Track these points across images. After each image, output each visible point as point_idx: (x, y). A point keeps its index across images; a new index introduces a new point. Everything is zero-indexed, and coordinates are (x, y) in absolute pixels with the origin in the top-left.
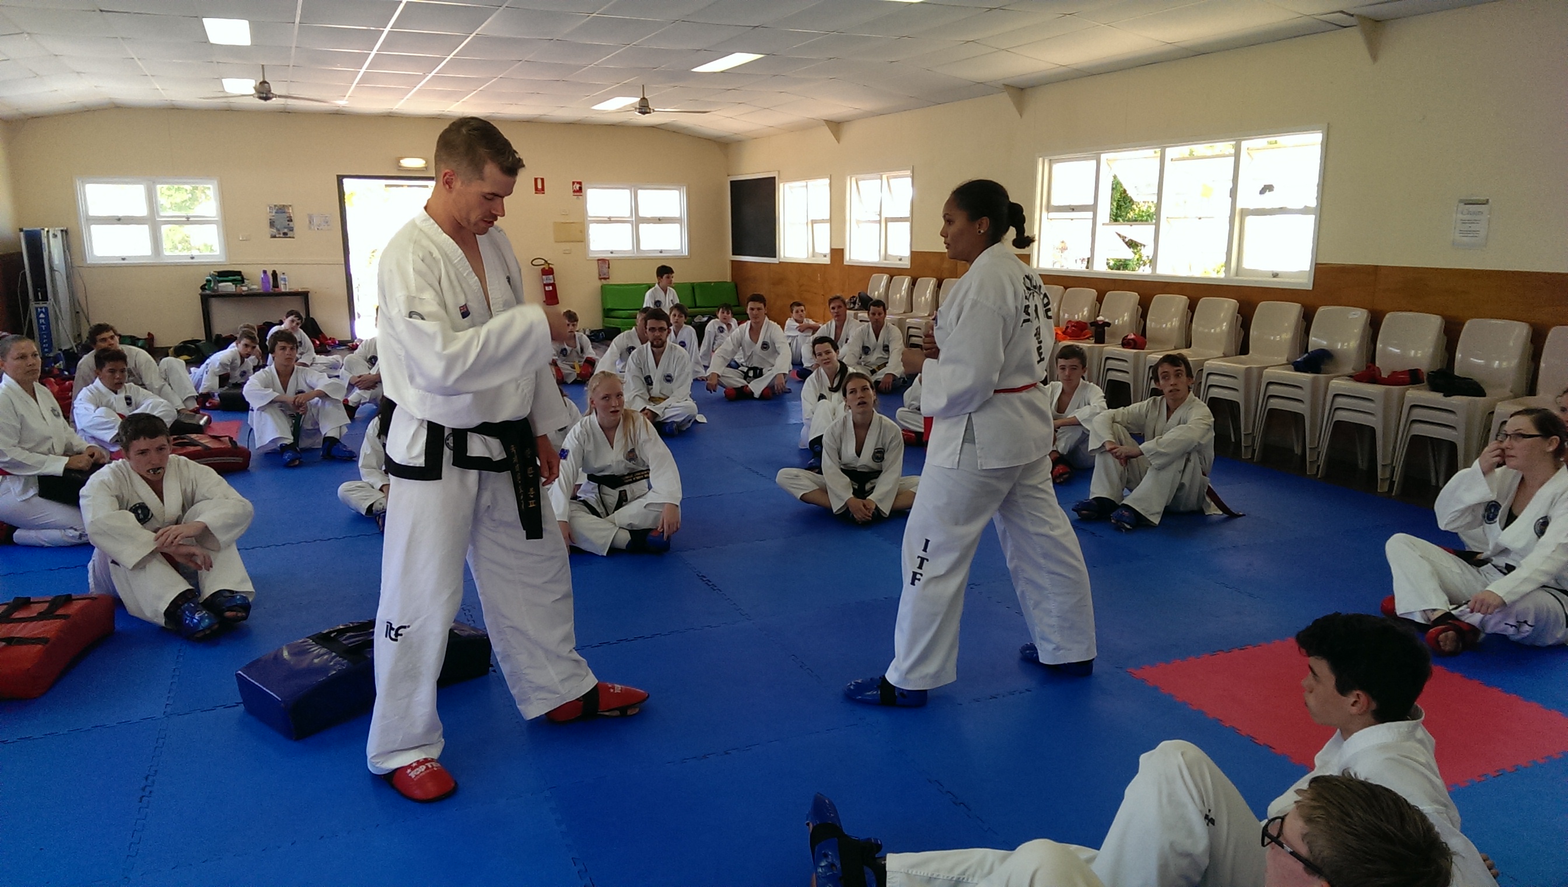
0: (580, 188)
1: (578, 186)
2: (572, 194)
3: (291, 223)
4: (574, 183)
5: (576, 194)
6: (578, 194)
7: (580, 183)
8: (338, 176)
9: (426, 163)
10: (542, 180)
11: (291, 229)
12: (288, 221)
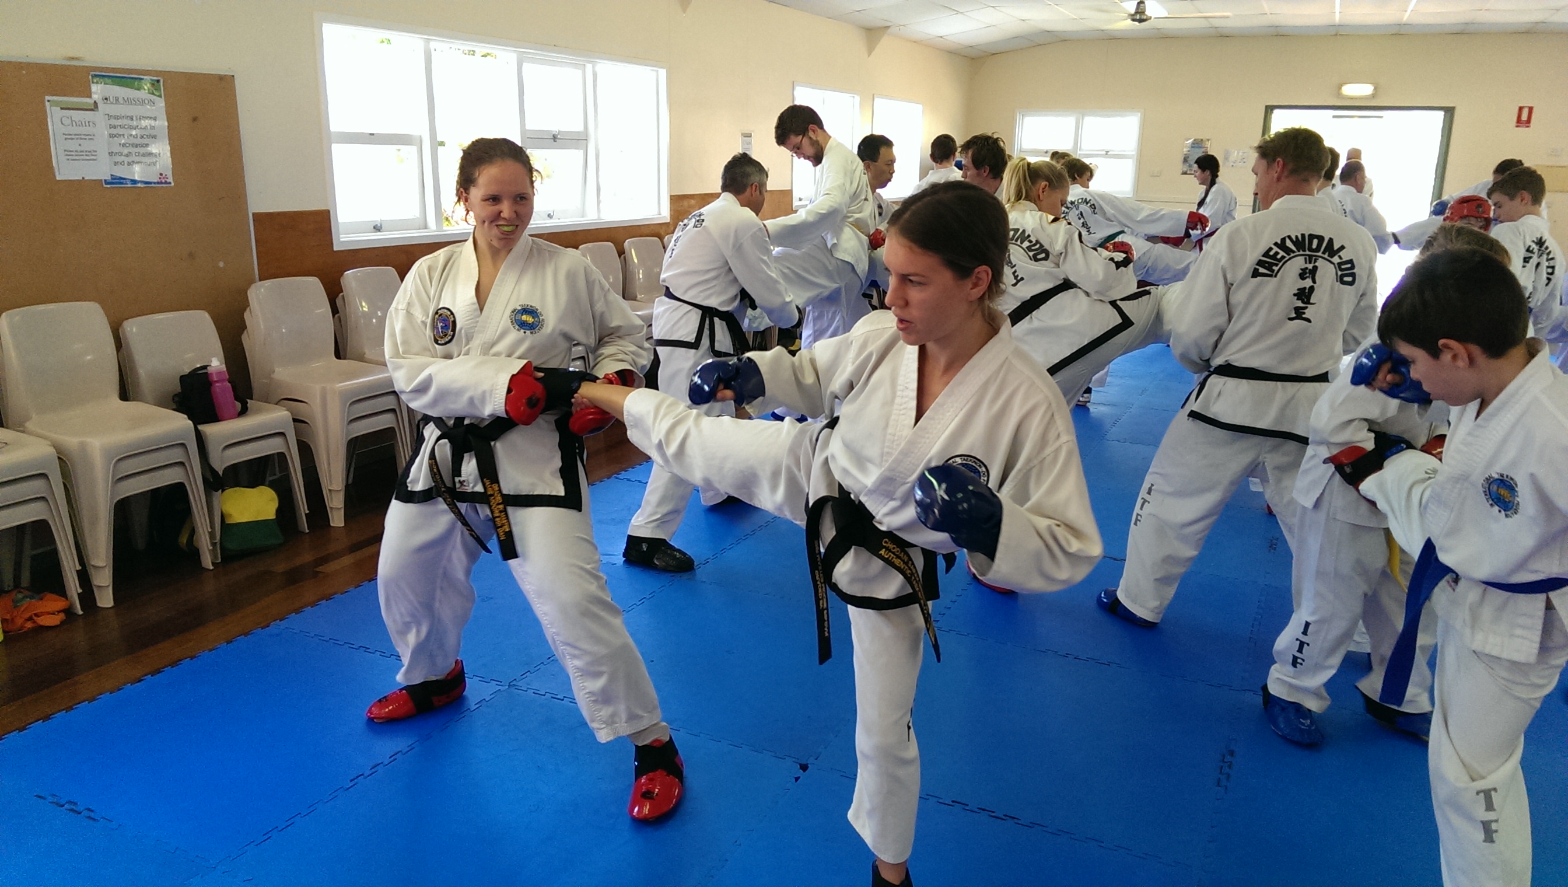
8: (1267, 107)
9: (1375, 89)
10: (1531, 109)
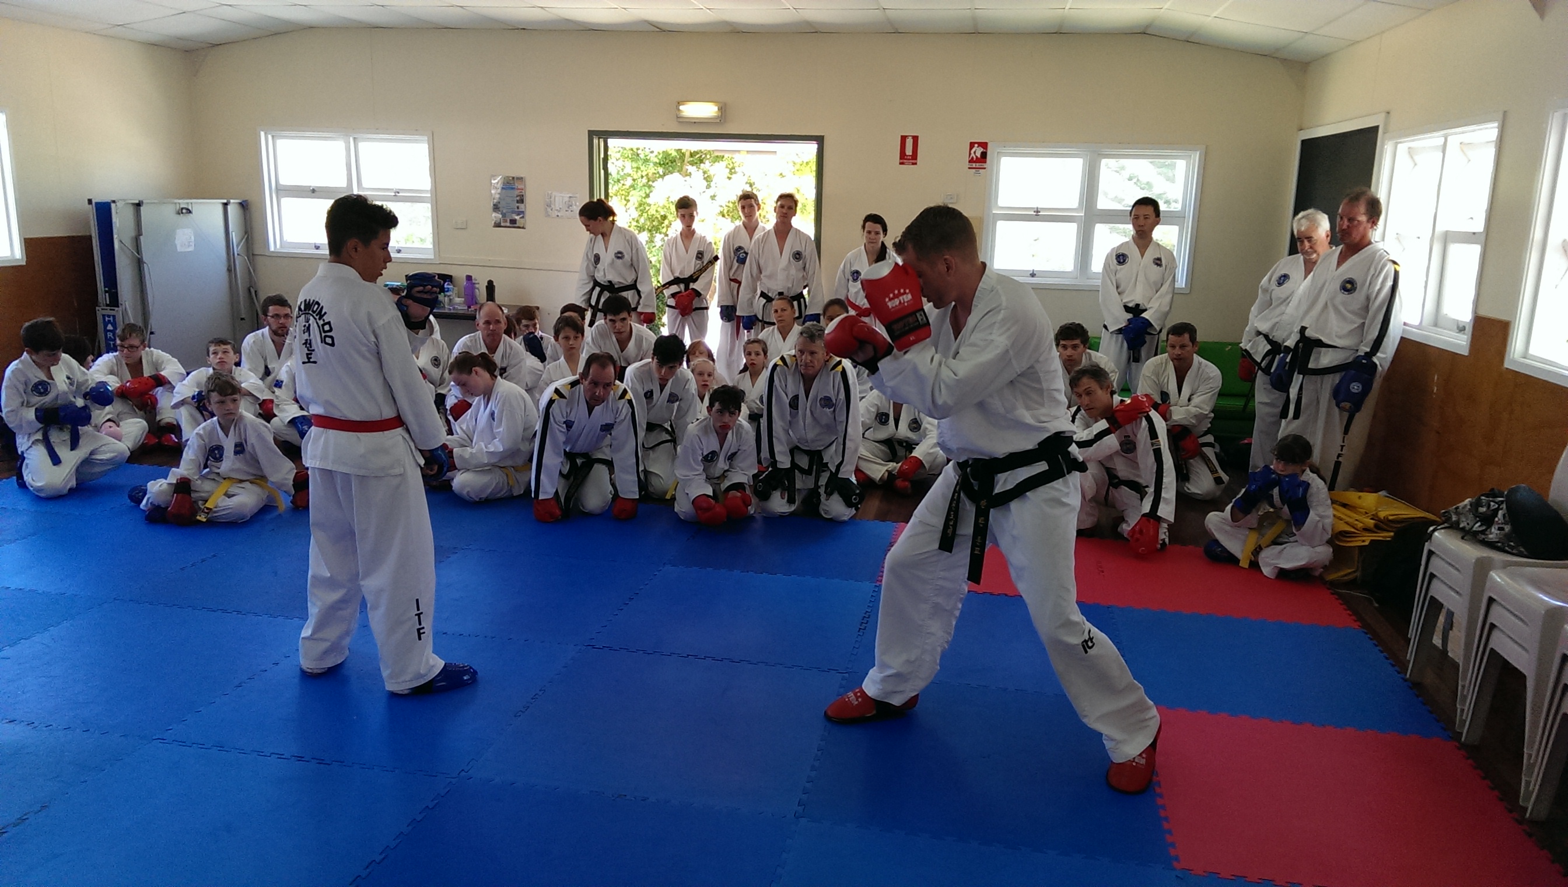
0: (984, 155)
1: (979, 151)
2: (967, 165)
3: (521, 206)
4: (972, 145)
5: (974, 165)
6: (978, 165)
7: (984, 145)
10: (915, 139)
11: (521, 213)
12: (518, 202)
